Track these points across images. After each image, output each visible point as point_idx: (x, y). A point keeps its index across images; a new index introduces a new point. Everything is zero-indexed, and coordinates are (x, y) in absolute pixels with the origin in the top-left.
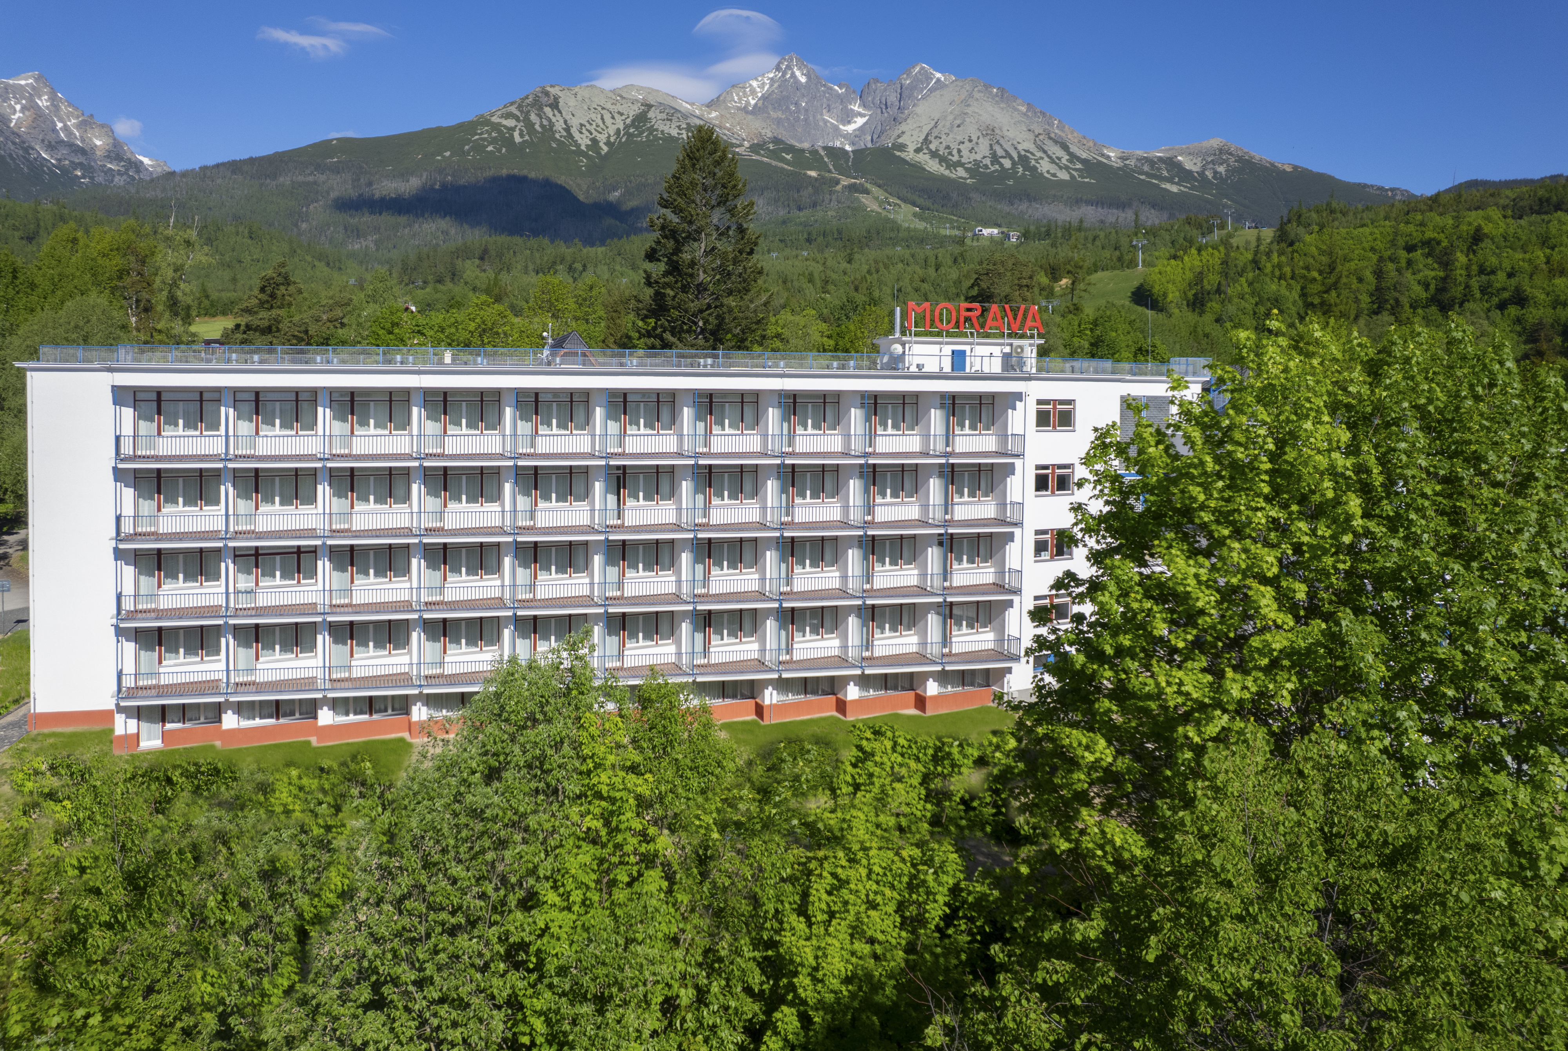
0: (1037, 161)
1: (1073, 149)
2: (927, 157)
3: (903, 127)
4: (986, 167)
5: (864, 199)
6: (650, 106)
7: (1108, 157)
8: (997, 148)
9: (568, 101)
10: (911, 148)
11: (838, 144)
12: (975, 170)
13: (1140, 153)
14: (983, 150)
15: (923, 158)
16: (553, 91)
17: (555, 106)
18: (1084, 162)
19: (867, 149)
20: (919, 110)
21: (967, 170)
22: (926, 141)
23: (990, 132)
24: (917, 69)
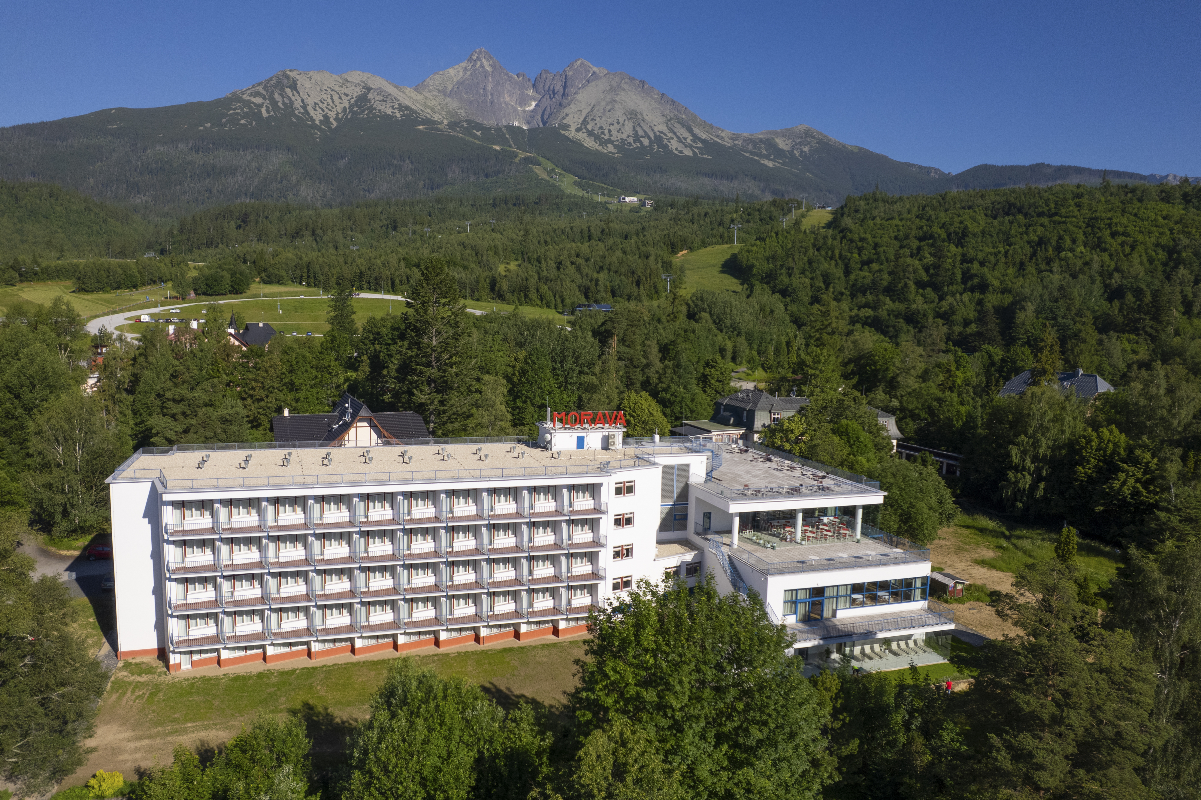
0: (668, 140)
1: (696, 131)
2: (585, 135)
3: (567, 110)
4: (630, 144)
5: (537, 169)
6: (369, 89)
7: (722, 138)
8: (639, 129)
9: (304, 83)
10: (573, 128)
11: (517, 124)
12: (621, 146)
13: (746, 134)
14: (628, 130)
15: (582, 136)
16: (293, 74)
17: (294, 86)
18: (704, 141)
19: (539, 128)
20: (579, 97)
21: (615, 146)
22: (585, 122)
23: (633, 115)
24: (579, 62)
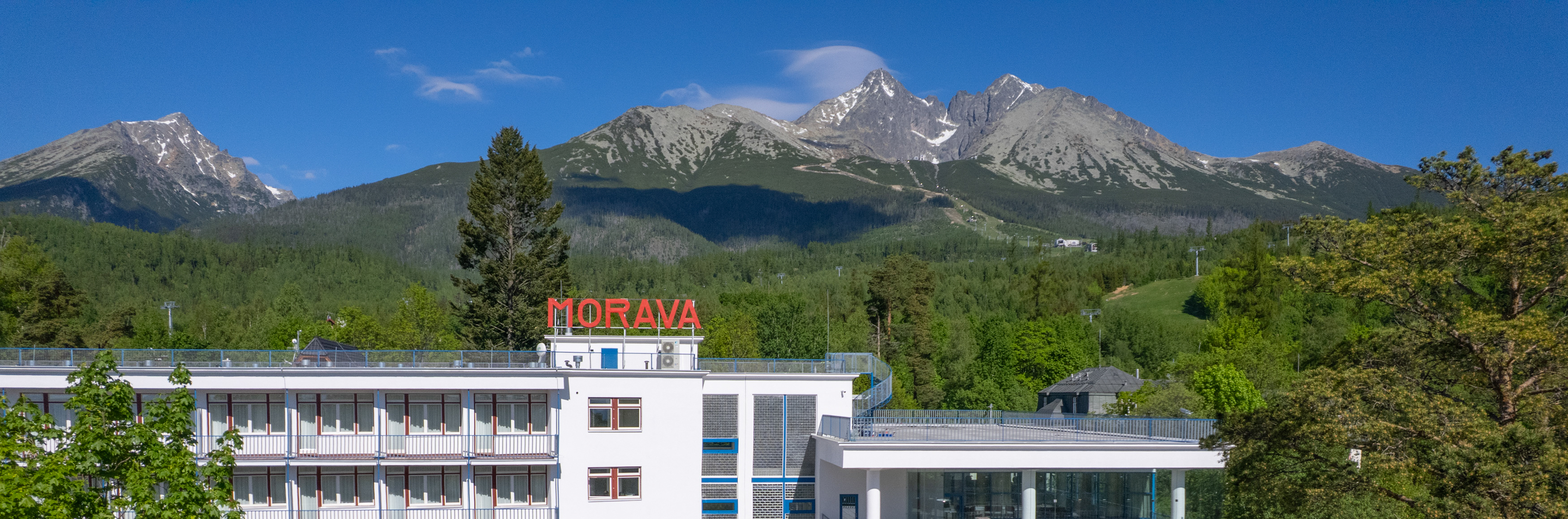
0: (1126, 170)
1: (1164, 157)
2: (1014, 169)
3: (991, 139)
4: (1074, 177)
5: (948, 212)
6: (738, 125)
7: (1201, 165)
8: (1086, 158)
9: (659, 122)
10: (998, 160)
11: (923, 158)
12: (1063, 180)
13: (1234, 159)
14: (1071, 160)
15: (1010, 170)
16: (645, 112)
17: (646, 126)
18: (1175, 170)
19: (954, 161)
20: (1006, 121)
21: (1054, 181)
22: (1013, 153)
23: (1078, 142)
24: (1005, 80)
